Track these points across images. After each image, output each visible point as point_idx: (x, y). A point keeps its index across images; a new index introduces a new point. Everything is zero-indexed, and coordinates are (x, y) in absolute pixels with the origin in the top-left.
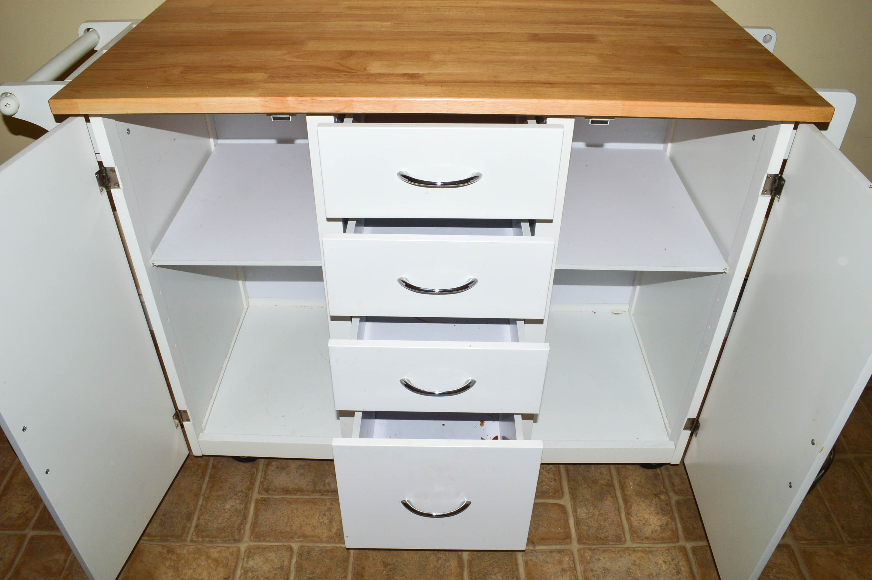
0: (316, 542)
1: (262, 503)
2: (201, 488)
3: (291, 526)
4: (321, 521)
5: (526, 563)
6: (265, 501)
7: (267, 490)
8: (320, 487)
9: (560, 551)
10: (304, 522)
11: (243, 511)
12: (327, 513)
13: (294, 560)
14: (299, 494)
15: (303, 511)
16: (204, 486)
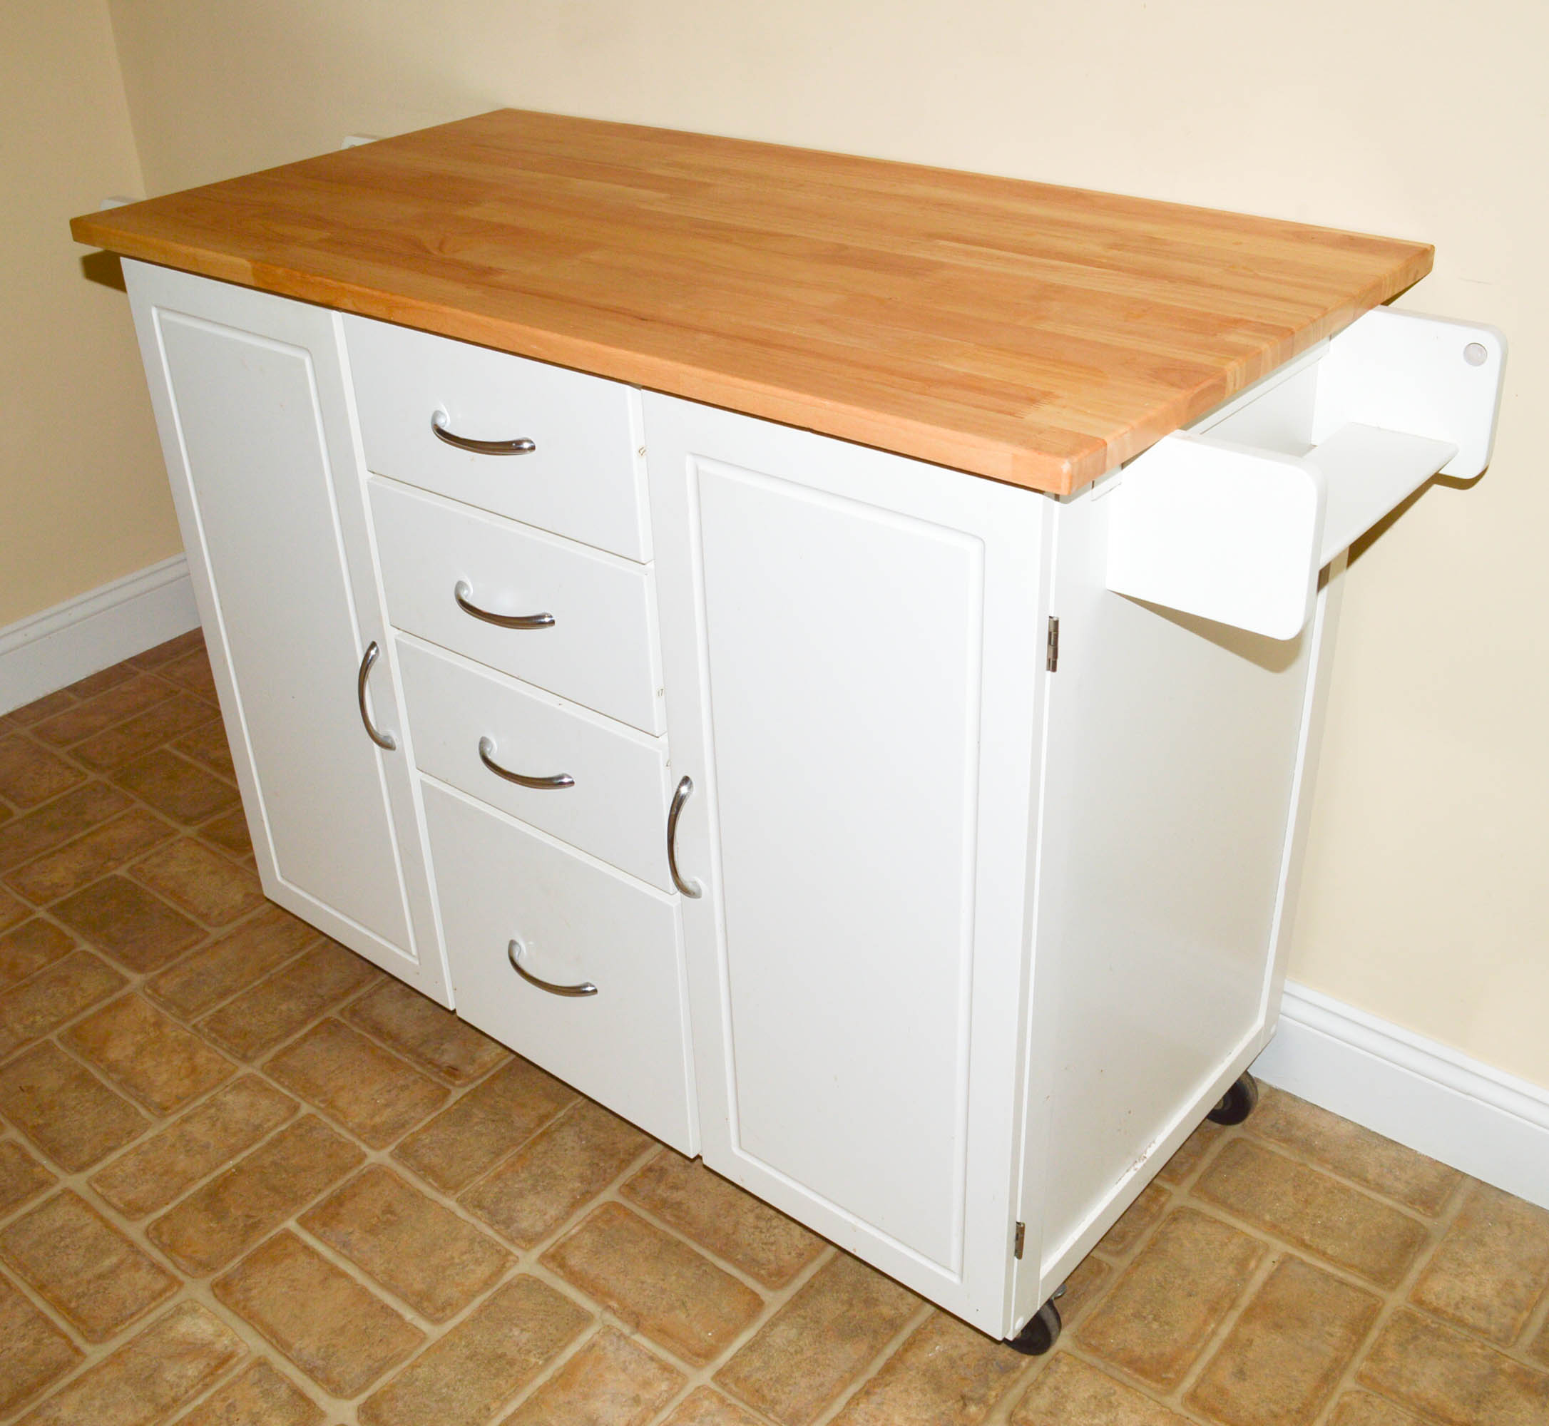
0: (336, 1121)
1: (332, 1027)
2: (278, 964)
3: (330, 1079)
4: (376, 1097)
5: (592, 1346)
6: (336, 1026)
7: (354, 1013)
8: (427, 1049)
9: (666, 1368)
10: (352, 1085)
11: (294, 1024)
12: (395, 1091)
13: (283, 1127)
14: (390, 1042)
15: (368, 1069)
16: (285, 964)
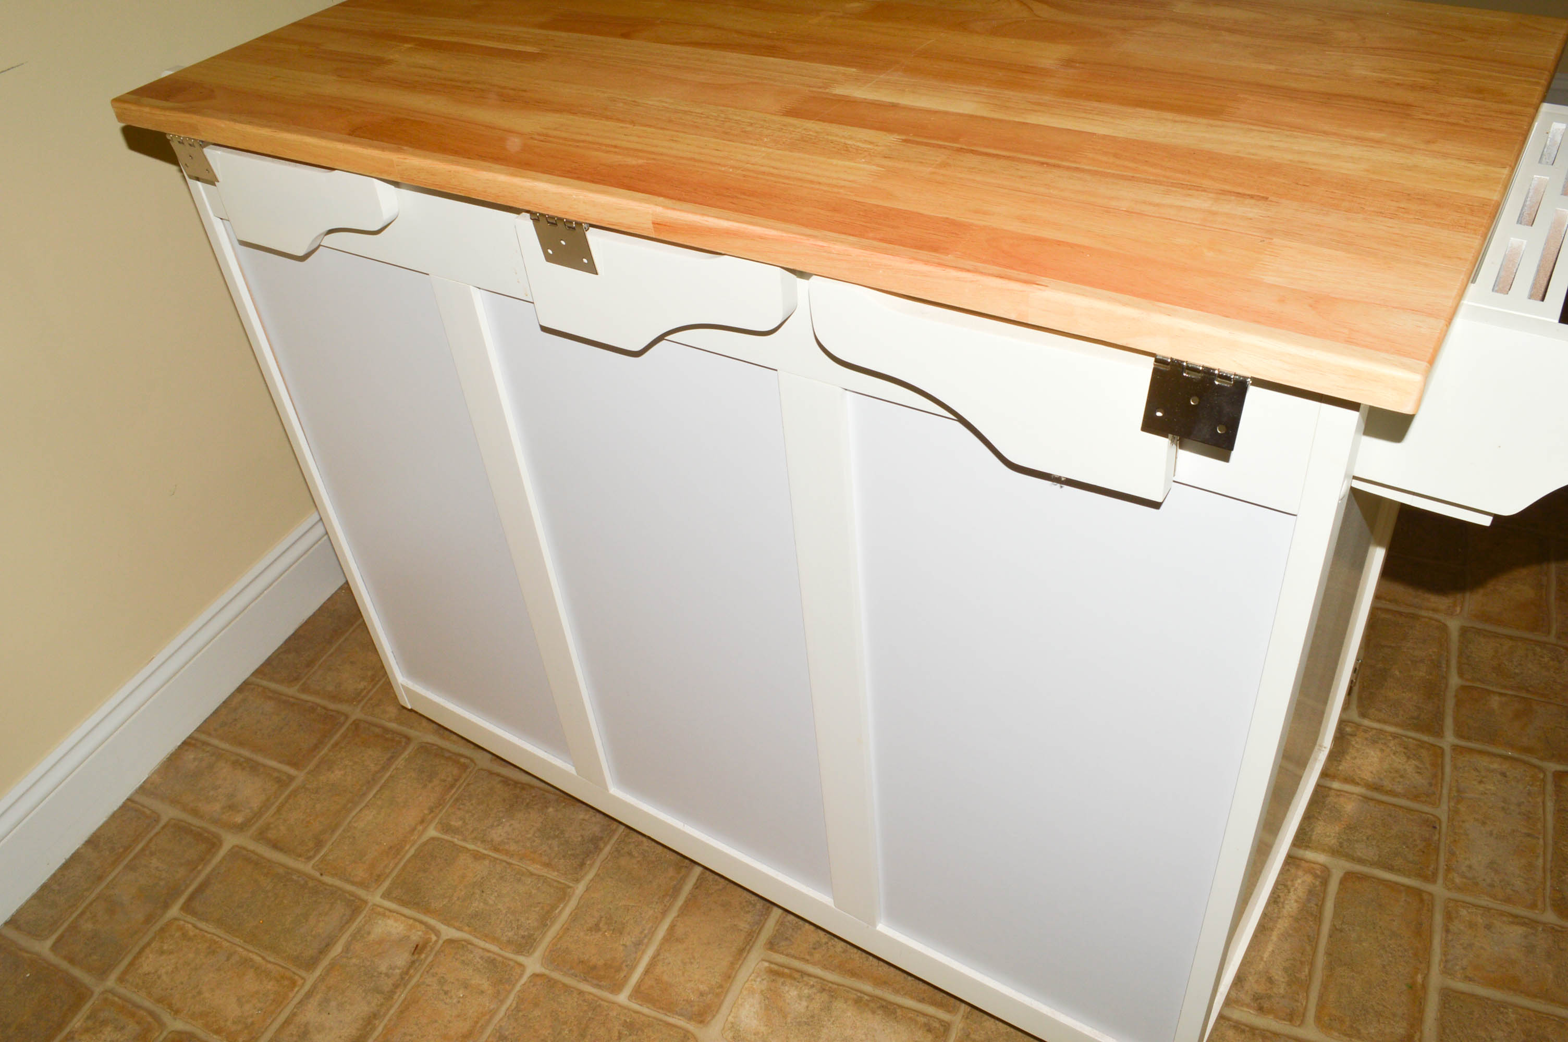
0: (488, 1022)
4: (455, 1001)
8: (387, 984)
10: (439, 1030)
12: (445, 988)
14: (377, 1022)
15: (417, 1024)
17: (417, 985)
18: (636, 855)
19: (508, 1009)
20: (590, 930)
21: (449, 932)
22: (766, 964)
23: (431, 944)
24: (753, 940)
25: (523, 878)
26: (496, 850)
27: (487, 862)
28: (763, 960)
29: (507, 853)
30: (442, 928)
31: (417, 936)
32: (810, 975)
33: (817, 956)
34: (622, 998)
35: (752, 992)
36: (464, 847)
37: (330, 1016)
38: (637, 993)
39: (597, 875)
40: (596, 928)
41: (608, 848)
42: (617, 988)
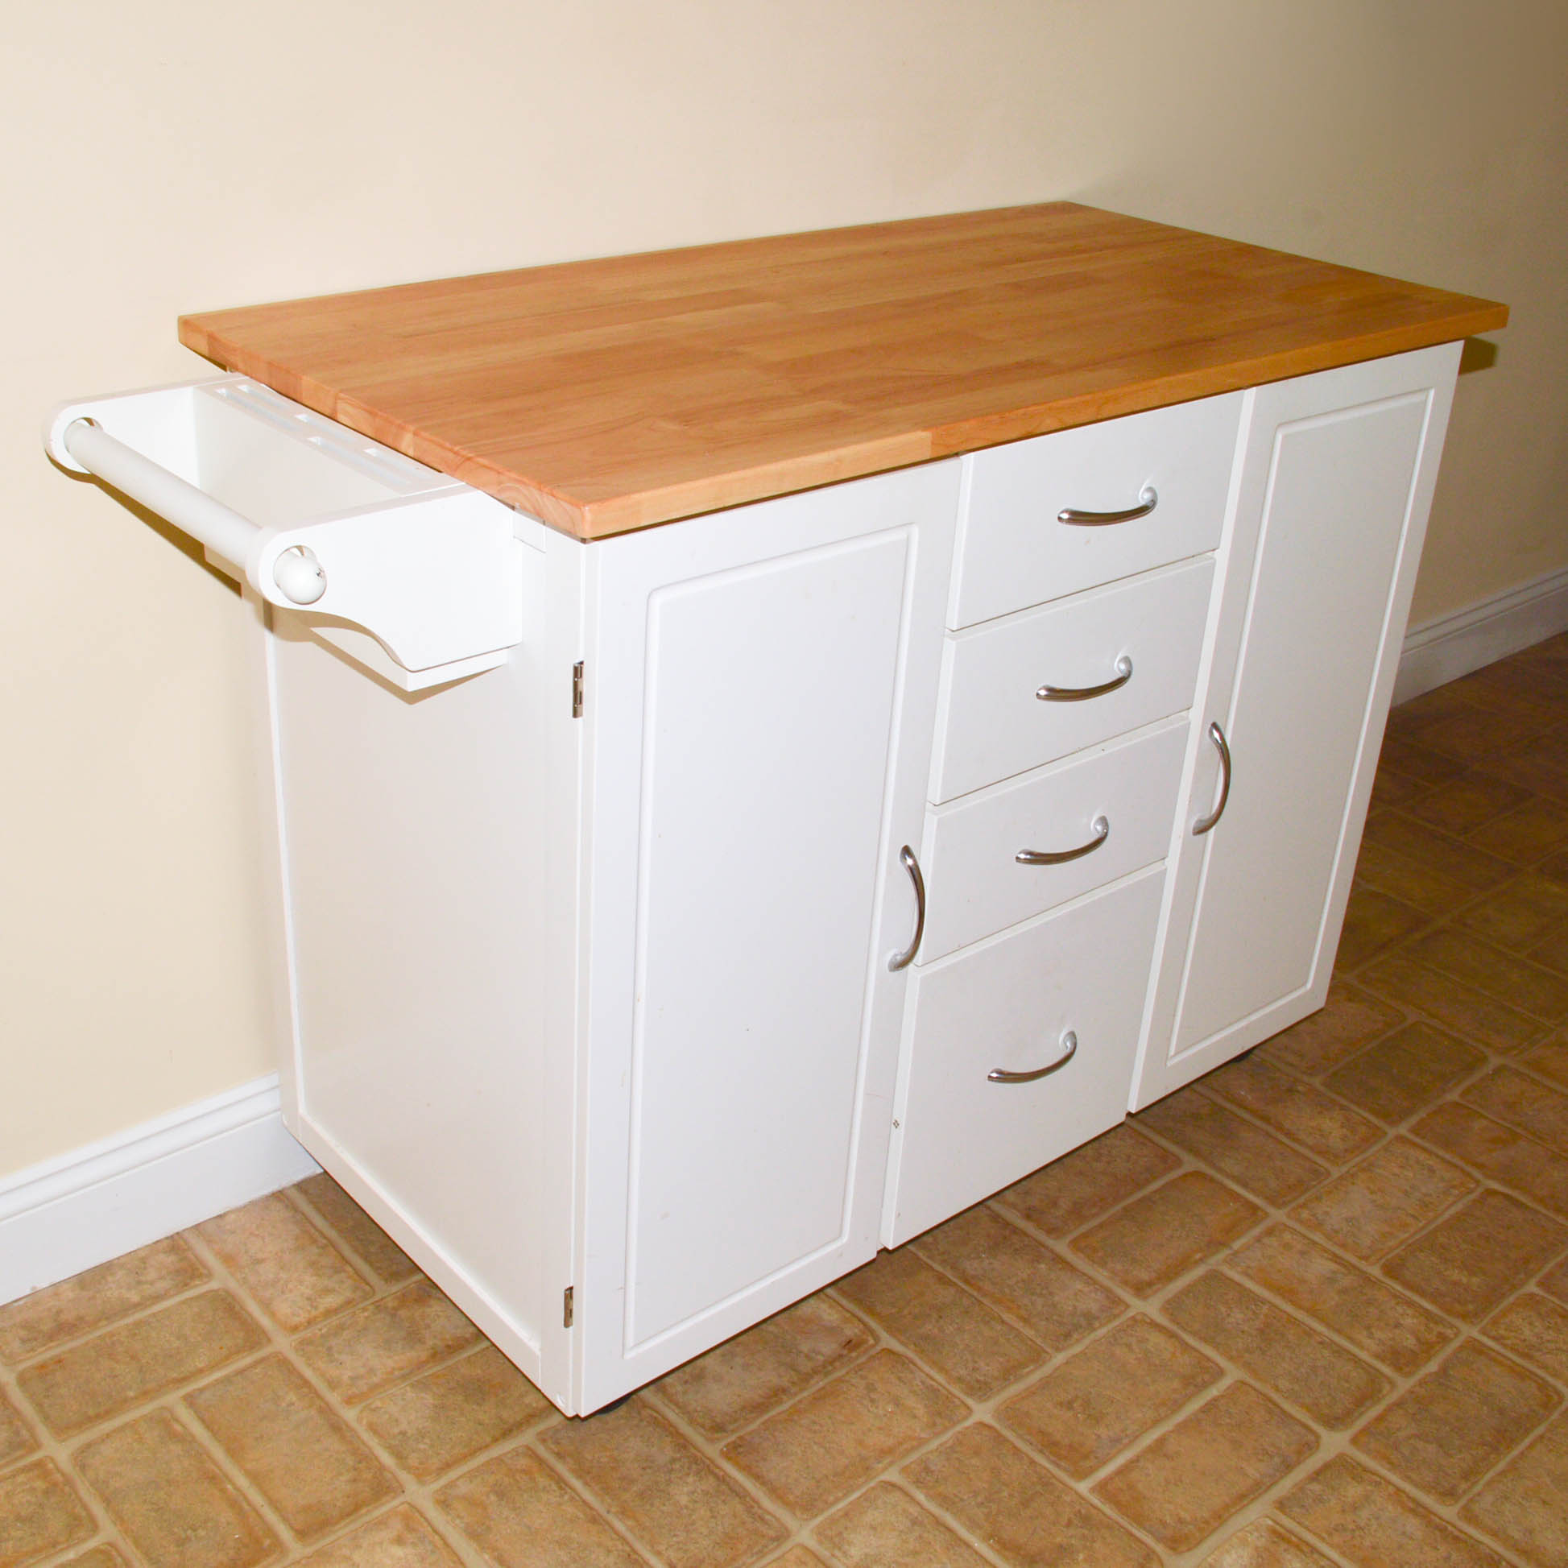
1: (738, 1452)
3: (842, 1452)
4: (881, 1412)
6: (740, 1446)
7: (719, 1428)
8: (806, 1366)
11: (724, 1488)
12: (873, 1396)
13: (921, 1497)
14: (784, 1397)
17: (840, 1380)
18: (1137, 1350)
19: (941, 1445)
20: (1061, 1404)
21: (888, 1341)
22: (1270, 1522)
23: (866, 1346)
24: (1260, 1491)
25: (992, 1323)
26: (966, 1281)
27: (952, 1290)
28: (1268, 1517)
29: (979, 1289)
30: (884, 1335)
31: (851, 1331)
32: (1322, 1555)
33: (1336, 1539)
34: (1083, 1487)
35: (1244, 1542)
36: (928, 1265)
37: (732, 1371)
38: (1102, 1488)
39: (1083, 1353)
40: (1069, 1405)
41: (1103, 1331)
42: (1082, 1475)
